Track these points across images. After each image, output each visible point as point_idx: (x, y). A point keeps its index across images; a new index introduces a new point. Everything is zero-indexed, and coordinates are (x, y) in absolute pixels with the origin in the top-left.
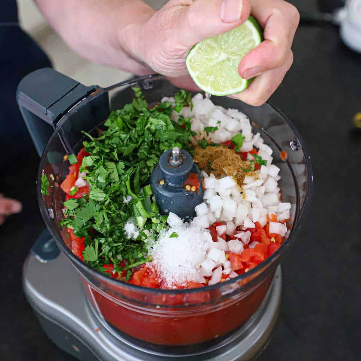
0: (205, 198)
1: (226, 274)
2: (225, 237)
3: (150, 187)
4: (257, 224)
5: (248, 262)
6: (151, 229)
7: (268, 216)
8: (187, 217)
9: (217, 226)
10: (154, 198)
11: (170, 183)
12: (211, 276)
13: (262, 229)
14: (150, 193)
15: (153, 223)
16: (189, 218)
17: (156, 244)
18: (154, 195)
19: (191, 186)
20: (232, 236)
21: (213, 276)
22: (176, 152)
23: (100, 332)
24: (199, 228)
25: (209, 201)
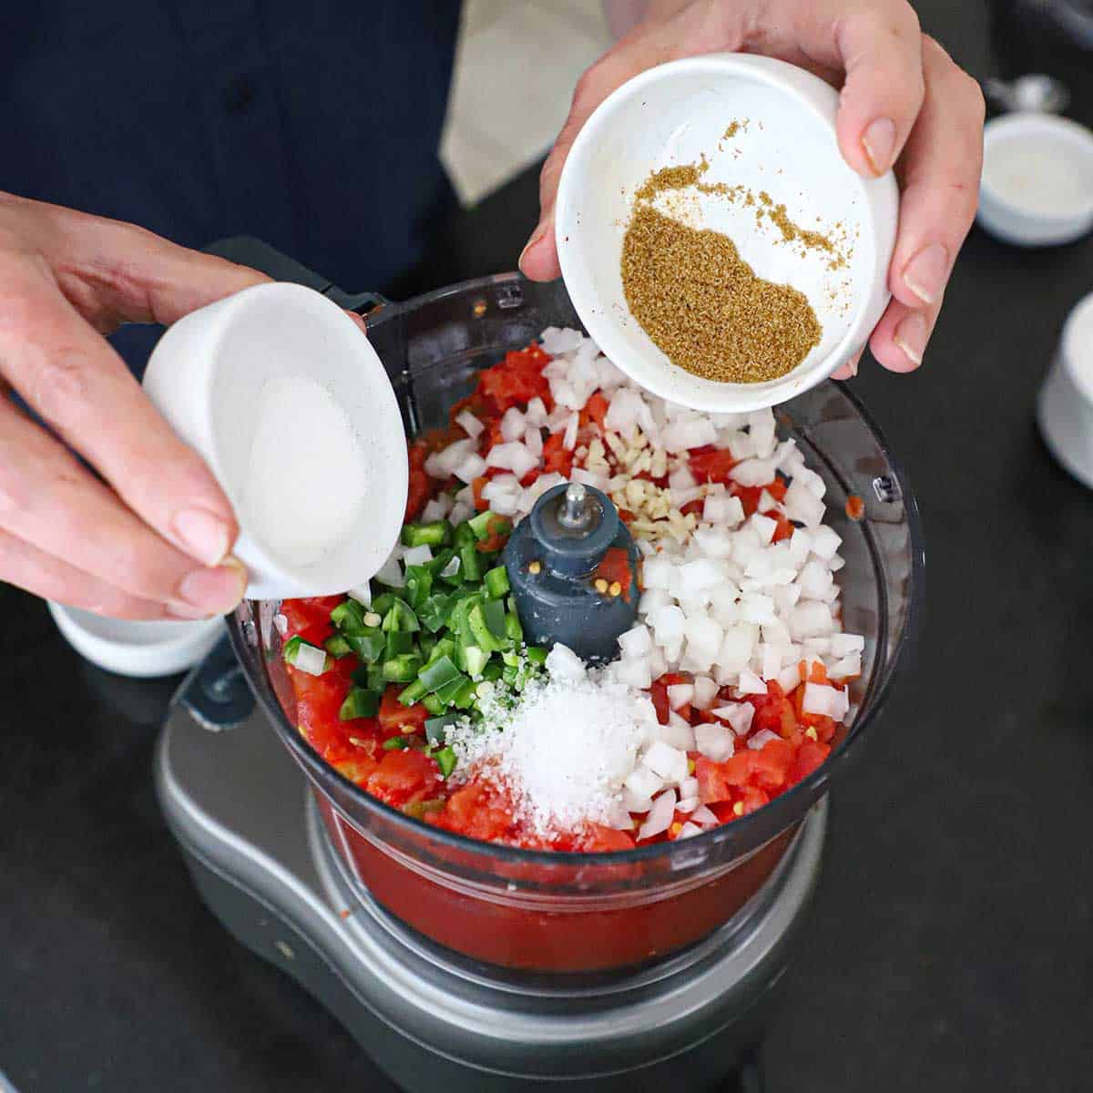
0: (642, 610)
1: (686, 811)
2: (688, 713)
3: (504, 572)
4: (771, 684)
5: (744, 785)
6: (500, 680)
7: (802, 667)
8: (594, 658)
9: (670, 684)
10: (511, 602)
11: (554, 571)
12: (648, 812)
13: (784, 700)
14: (502, 587)
15: (506, 665)
16: (599, 661)
17: (511, 720)
18: (512, 594)
19: (610, 583)
20: (706, 713)
21: (652, 813)
22: (576, 498)
23: (352, 920)
24: (626, 687)
25: (651, 619)
